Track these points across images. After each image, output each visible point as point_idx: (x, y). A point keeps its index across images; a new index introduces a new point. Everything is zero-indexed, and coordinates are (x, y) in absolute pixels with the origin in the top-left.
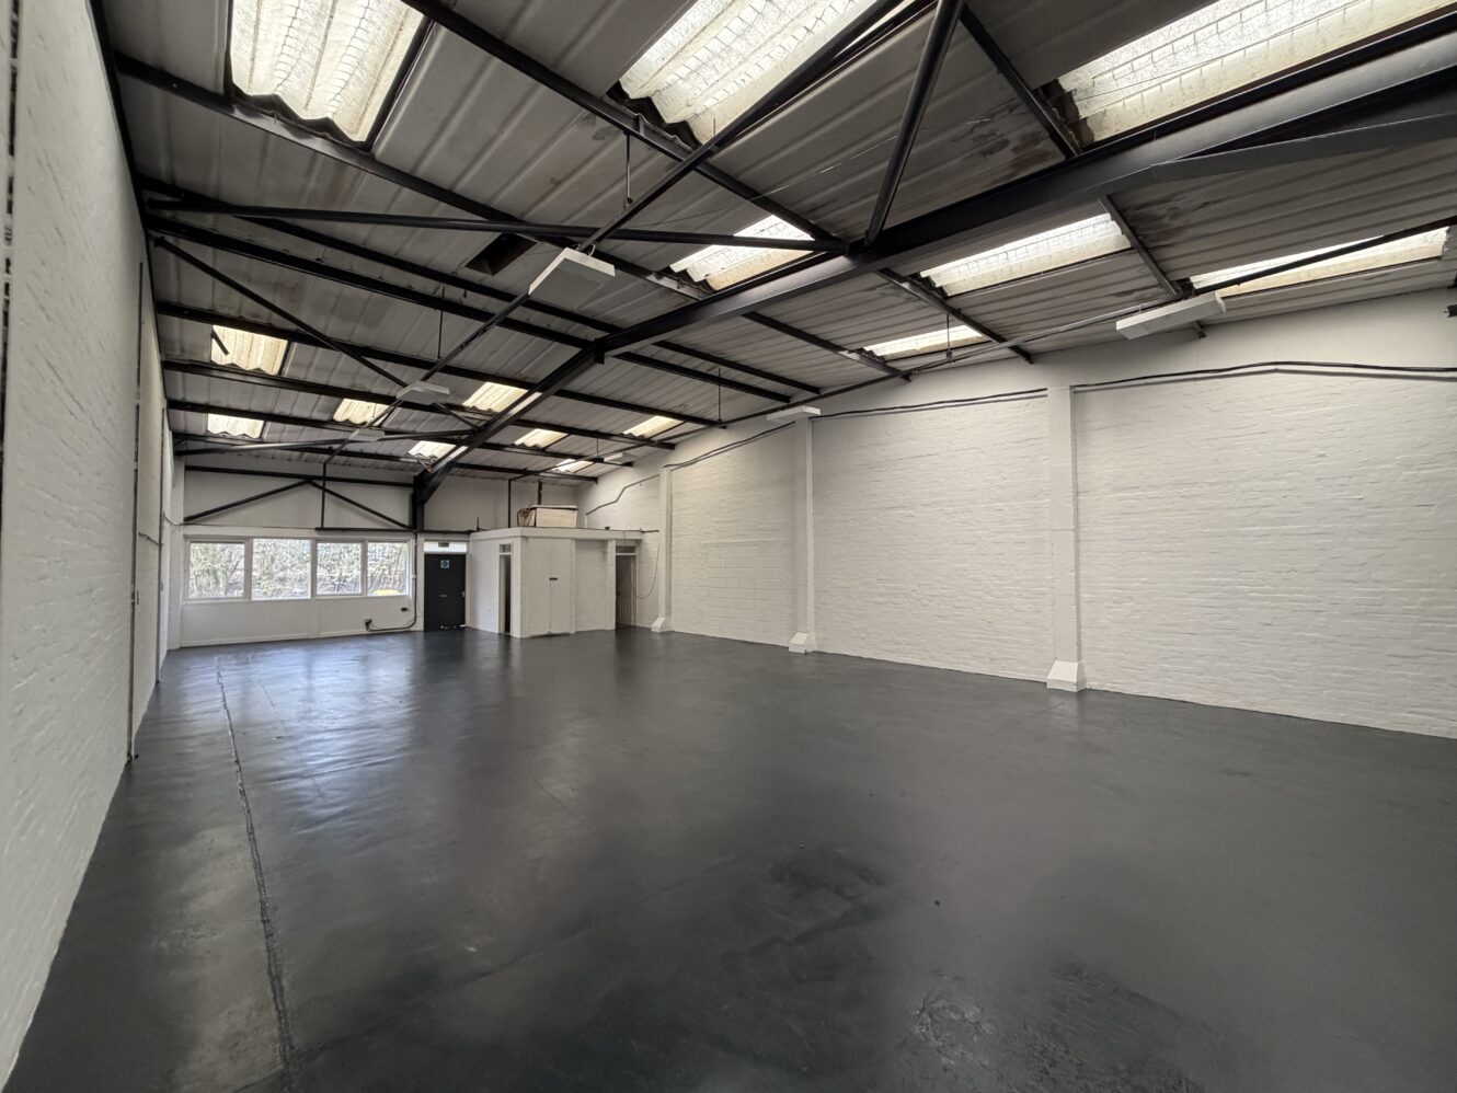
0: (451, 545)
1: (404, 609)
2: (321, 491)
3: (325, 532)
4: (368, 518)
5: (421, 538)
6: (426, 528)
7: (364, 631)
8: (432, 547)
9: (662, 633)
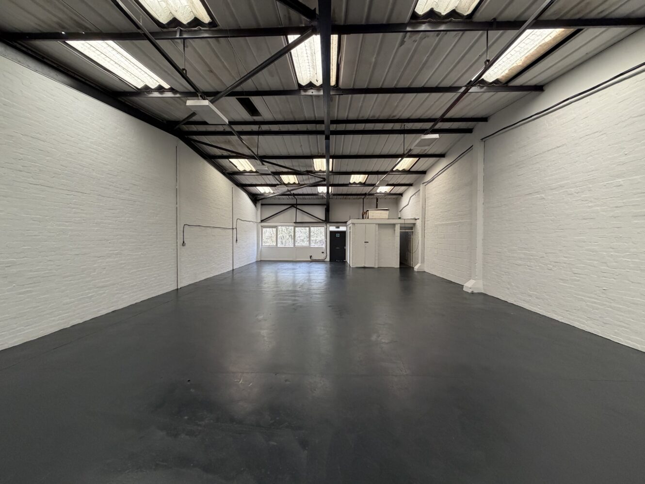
0: (340, 227)
1: (323, 253)
2: (295, 209)
3: (298, 223)
4: (312, 218)
5: (328, 225)
6: (330, 221)
7: (309, 260)
8: (333, 228)
9: (418, 272)
